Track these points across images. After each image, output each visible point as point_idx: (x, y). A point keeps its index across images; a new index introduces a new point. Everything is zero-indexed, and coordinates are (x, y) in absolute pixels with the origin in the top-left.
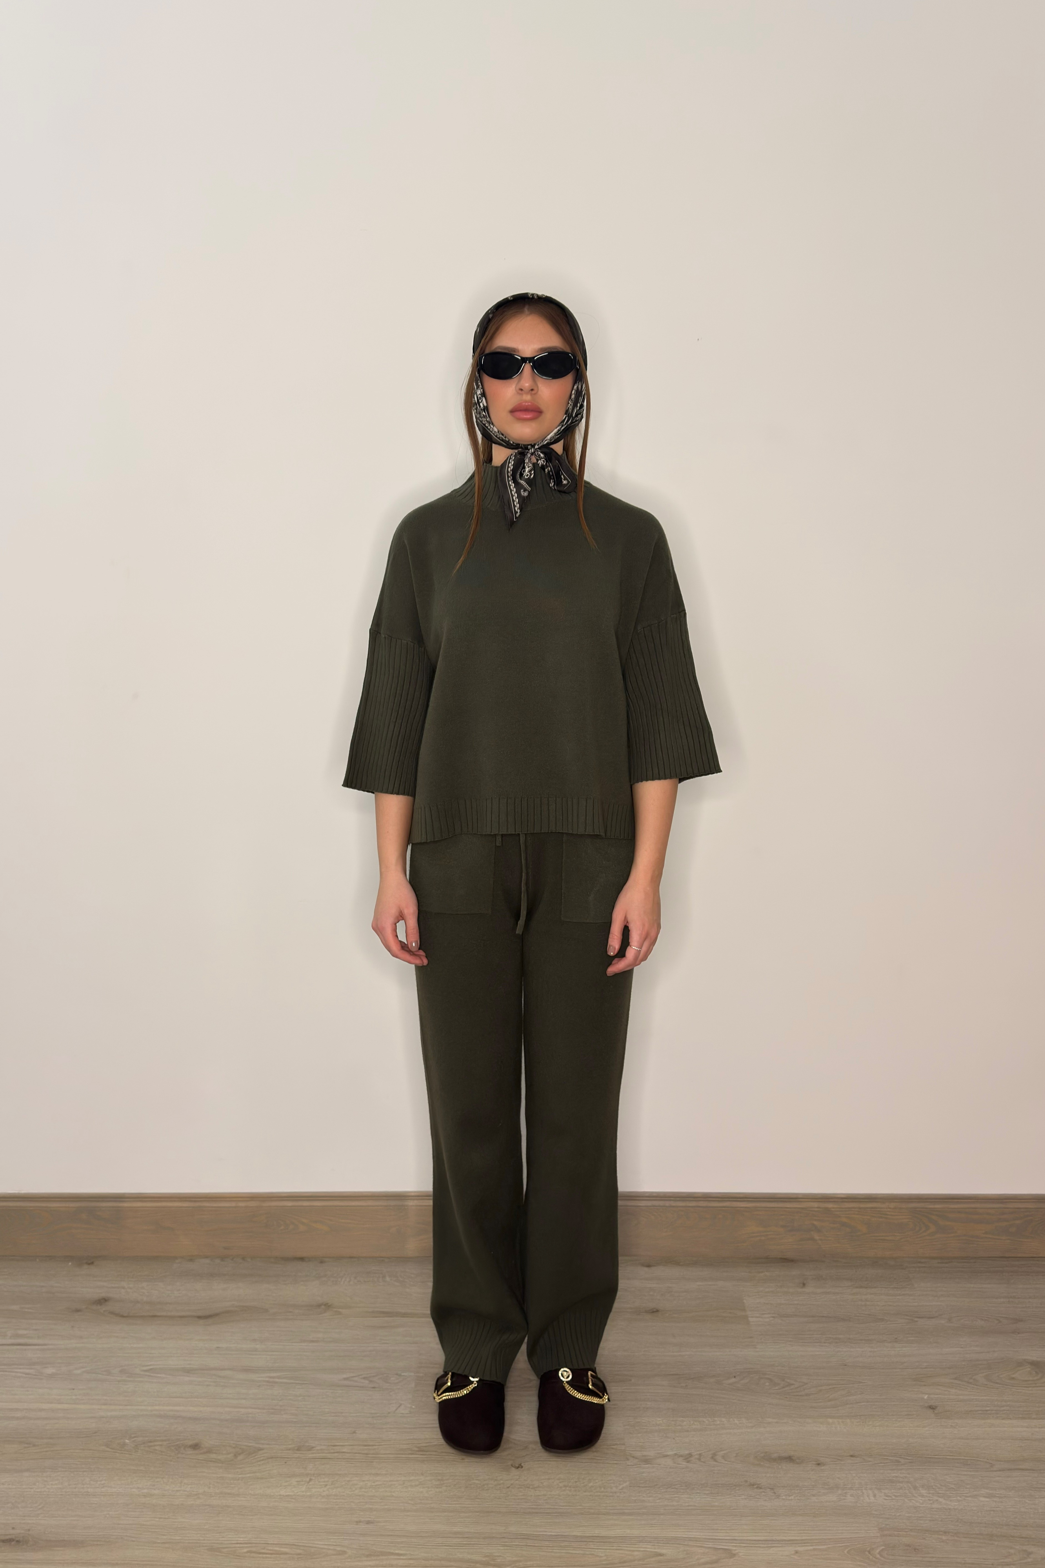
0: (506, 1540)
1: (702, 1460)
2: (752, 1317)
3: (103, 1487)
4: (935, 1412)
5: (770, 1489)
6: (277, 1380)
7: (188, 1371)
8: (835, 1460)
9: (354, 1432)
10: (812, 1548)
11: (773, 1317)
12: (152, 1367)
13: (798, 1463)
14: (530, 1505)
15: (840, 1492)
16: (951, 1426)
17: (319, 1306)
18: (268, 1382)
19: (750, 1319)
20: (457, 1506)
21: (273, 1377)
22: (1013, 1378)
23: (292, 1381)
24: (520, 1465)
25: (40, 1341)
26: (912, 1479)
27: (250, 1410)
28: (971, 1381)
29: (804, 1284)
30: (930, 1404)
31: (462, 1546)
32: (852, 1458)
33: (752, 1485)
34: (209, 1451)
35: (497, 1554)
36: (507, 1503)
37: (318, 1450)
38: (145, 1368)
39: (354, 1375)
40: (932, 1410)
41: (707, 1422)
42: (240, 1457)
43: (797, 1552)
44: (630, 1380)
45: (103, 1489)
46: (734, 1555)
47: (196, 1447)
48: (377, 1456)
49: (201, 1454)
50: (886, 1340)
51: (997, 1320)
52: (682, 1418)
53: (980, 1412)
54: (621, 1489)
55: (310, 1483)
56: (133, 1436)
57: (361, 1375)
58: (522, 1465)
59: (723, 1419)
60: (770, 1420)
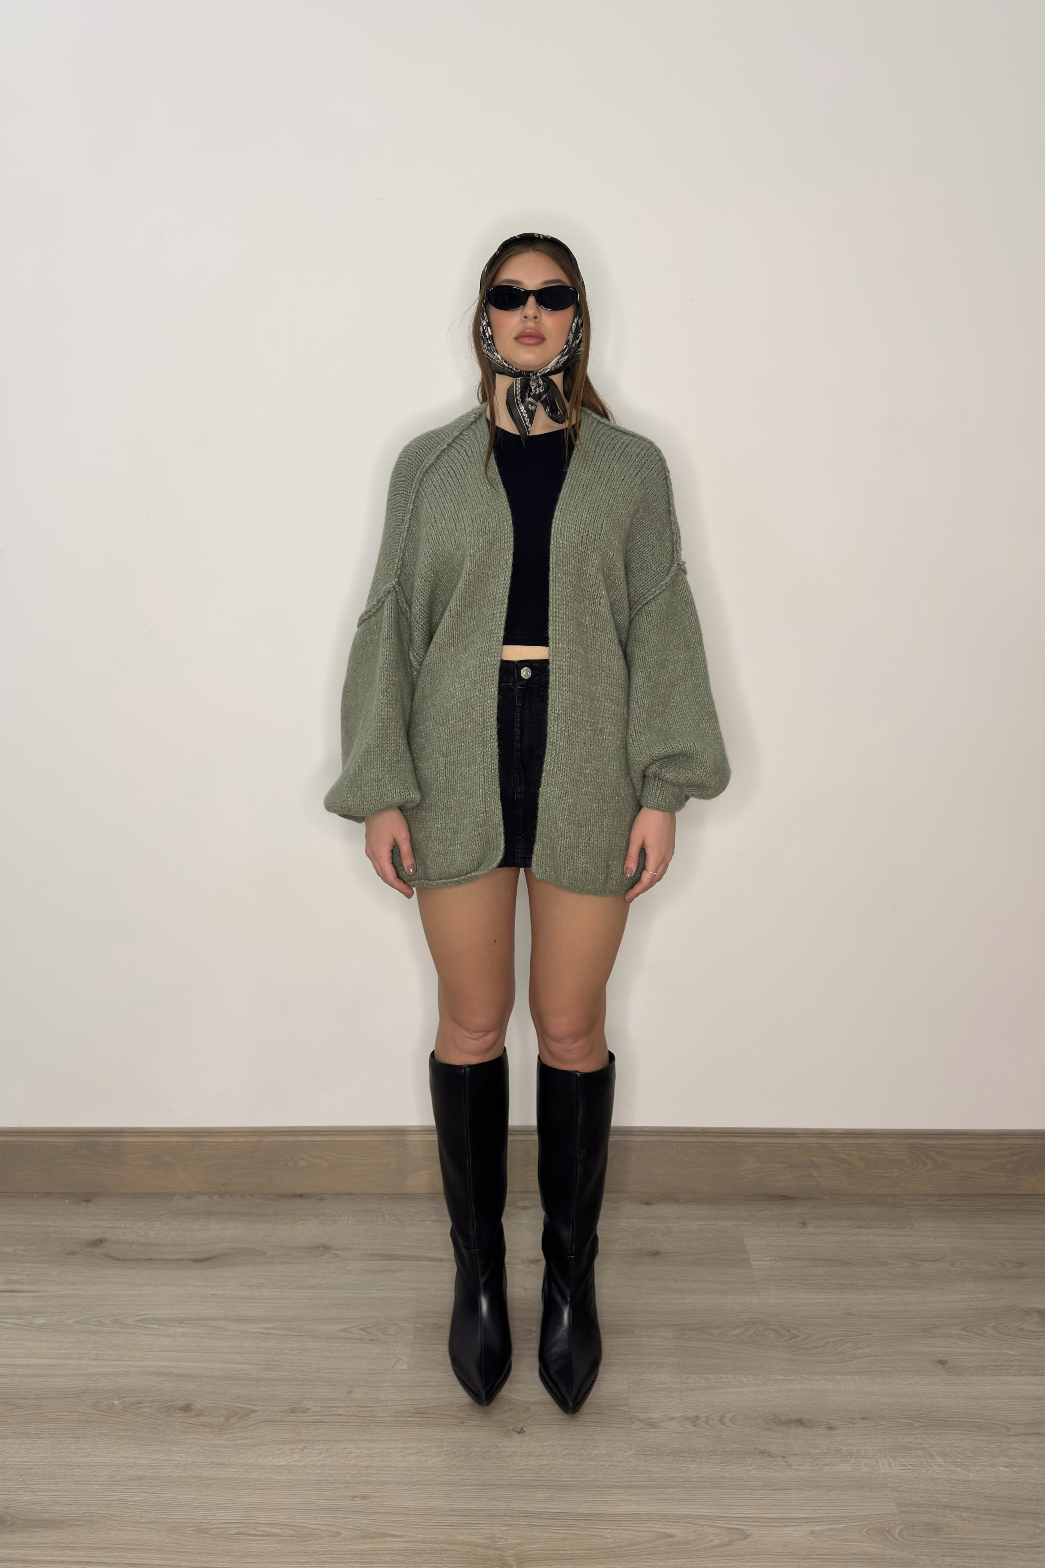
0: (508, 1519)
1: (710, 1423)
2: (753, 1260)
3: (88, 1457)
4: (946, 1367)
5: (781, 1456)
6: (271, 1331)
7: (182, 1321)
8: (847, 1423)
9: (350, 1392)
10: (828, 1527)
11: (775, 1260)
12: (144, 1317)
13: (807, 1427)
14: (533, 1477)
15: (853, 1460)
16: (963, 1383)
17: (318, 1247)
18: (263, 1333)
19: (753, 1263)
20: (457, 1477)
21: (269, 1329)
22: (1022, 1329)
23: (288, 1333)
24: (522, 1429)
25: (33, 1288)
26: (926, 1446)
27: (245, 1366)
28: (981, 1332)
29: (804, 1224)
30: (940, 1358)
31: (462, 1526)
32: (864, 1420)
33: (762, 1453)
34: (200, 1414)
35: (499, 1535)
36: (510, 1475)
37: (313, 1412)
38: (137, 1318)
39: (349, 1326)
40: (942, 1366)
41: (713, 1379)
42: (233, 1420)
43: (813, 1532)
44: (633, 1331)
45: (88, 1459)
46: (748, 1536)
47: (187, 1408)
48: (375, 1419)
49: (192, 1417)
50: (890, 1286)
51: (1001, 1263)
52: (687, 1375)
53: (991, 1368)
54: (628, 1458)
55: (305, 1451)
56: (122, 1396)
57: (358, 1326)
58: (524, 1429)
59: (730, 1376)
60: (777, 1377)
